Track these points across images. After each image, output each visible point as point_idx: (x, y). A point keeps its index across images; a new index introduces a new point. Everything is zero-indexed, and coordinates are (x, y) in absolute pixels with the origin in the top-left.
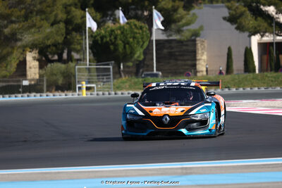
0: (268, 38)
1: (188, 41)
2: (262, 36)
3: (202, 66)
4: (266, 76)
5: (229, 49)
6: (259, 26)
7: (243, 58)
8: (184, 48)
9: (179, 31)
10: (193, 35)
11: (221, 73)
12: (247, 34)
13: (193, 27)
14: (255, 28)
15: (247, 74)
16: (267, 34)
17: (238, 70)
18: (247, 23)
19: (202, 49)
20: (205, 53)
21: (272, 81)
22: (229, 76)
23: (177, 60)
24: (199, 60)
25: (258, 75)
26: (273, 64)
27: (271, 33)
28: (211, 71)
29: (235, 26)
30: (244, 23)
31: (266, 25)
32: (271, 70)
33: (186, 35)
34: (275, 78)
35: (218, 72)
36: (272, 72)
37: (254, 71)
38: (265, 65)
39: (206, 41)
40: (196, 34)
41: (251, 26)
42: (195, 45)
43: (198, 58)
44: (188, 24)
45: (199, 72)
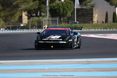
1: (89, 9)
3: (95, 20)
5: (107, 13)
7: (112, 17)
8: (88, 12)
9: (86, 5)
11: (103, 22)
12: (114, 6)
13: (92, 3)
15: (114, 23)
17: (110, 21)
18: (114, 2)
19: (95, 13)
20: (97, 14)
22: (107, 24)
23: (85, 17)
24: (94, 17)
28: (99, 21)
29: (109, 3)
33: (88, 7)
39: (97, 9)
40: (93, 6)
41: (116, 3)
42: (92, 11)
43: (93, 16)
44: (89, 2)
45: (94, 22)
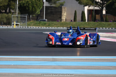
0: (91, 8)
1: (58, 7)
2: (89, 7)
3: (64, 18)
4: (90, 23)
5: (75, 11)
6: (88, 2)
7: (81, 16)
8: (57, 10)
9: (55, 3)
10: (61, 5)
11: (71, 21)
12: (83, 5)
13: (61, 2)
14: (87, 3)
15: (82, 22)
16: (91, 6)
17: (79, 20)
19: (64, 11)
20: (66, 13)
21: (92, 25)
22: (75, 22)
23: (54, 15)
24: (63, 15)
25: (87, 22)
26: (93, 19)
27: (93, 5)
28: (67, 20)
29: (78, 2)
30: (82, 1)
31: (91, 2)
32: (92, 21)
33: (58, 5)
34: (94, 24)
35: (70, 20)
36: (93, 22)
37: (85, 21)
38: (90, 18)
39: (66, 8)
40: (62, 5)
41: (85, 2)
42: (61, 9)
43: (62, 14)
45: (63, 20)
